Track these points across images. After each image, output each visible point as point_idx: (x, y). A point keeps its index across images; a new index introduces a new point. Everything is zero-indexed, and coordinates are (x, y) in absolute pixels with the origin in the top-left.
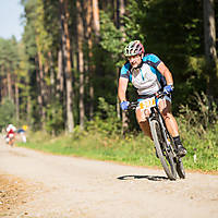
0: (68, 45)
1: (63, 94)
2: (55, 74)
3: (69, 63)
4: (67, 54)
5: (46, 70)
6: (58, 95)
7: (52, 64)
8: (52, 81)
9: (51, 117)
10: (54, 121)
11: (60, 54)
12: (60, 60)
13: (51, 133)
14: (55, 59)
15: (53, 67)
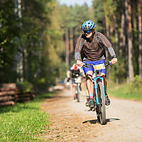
0: (130, 10)
1: (125, 49)
2: (119, 34)
3: (130, 25)
4: (129, 18)
5: (112, 30)
6: (121, 51)
7: (116, 26)
8: (117, 40)
9: (115, 69)
10: (117, 72)
11: (123, 17)
12: (123, 22)
13: (115, 82)
14: (119, 22)
15: (117, 29)
